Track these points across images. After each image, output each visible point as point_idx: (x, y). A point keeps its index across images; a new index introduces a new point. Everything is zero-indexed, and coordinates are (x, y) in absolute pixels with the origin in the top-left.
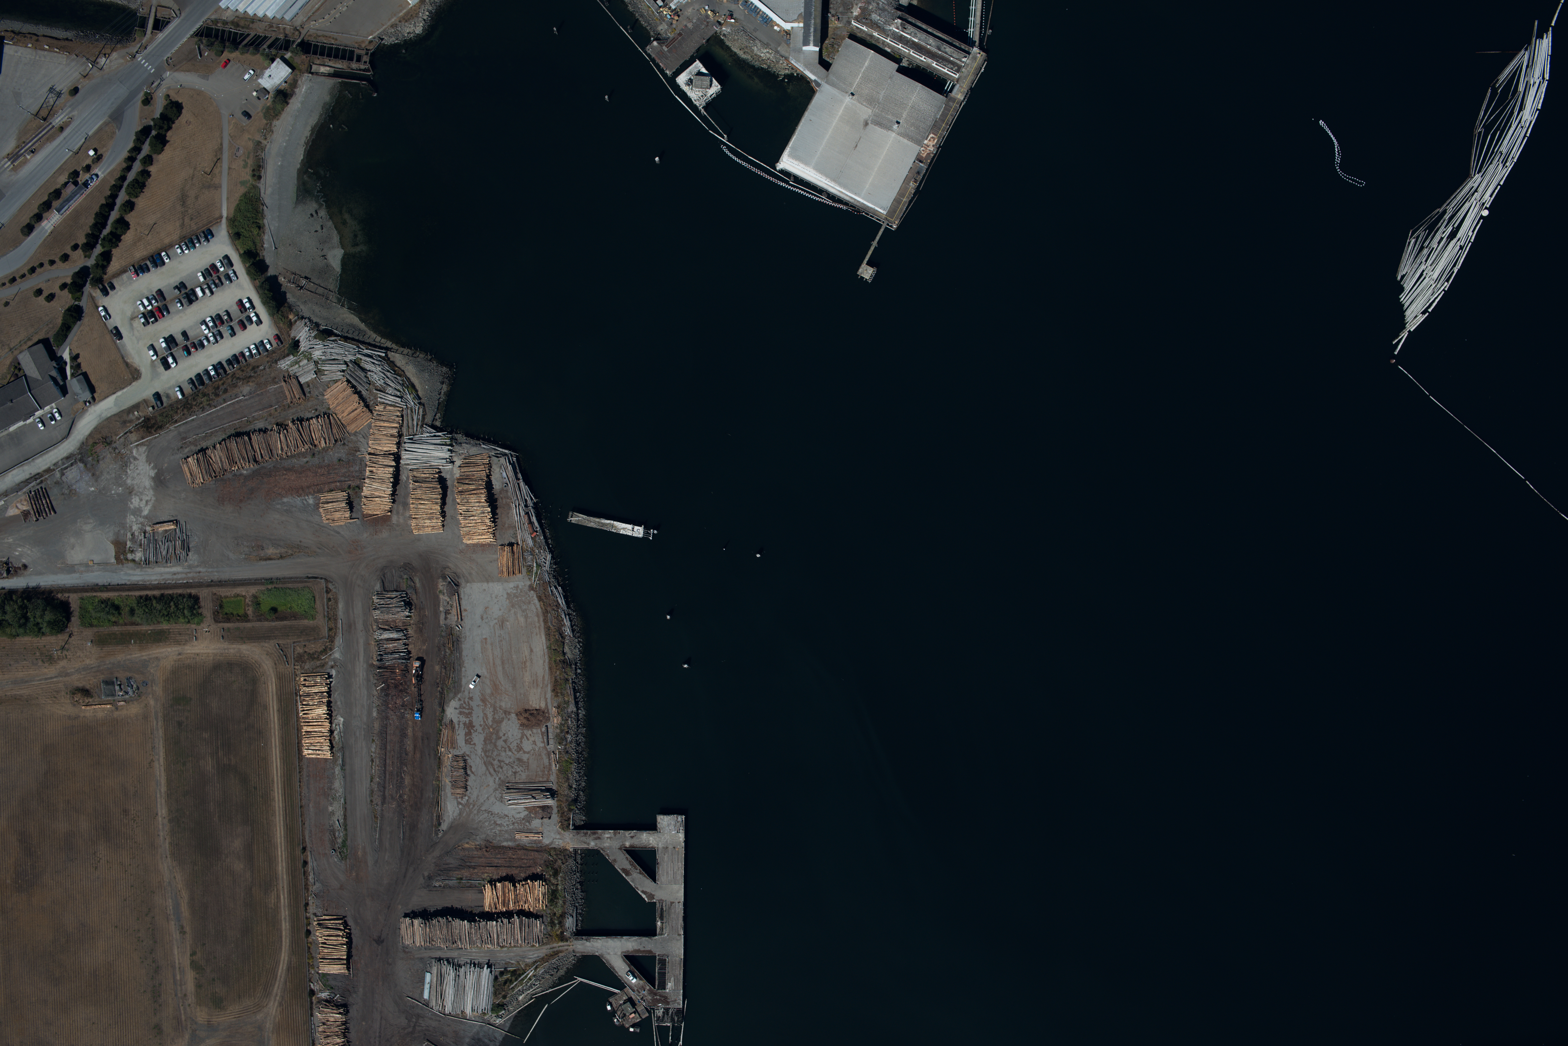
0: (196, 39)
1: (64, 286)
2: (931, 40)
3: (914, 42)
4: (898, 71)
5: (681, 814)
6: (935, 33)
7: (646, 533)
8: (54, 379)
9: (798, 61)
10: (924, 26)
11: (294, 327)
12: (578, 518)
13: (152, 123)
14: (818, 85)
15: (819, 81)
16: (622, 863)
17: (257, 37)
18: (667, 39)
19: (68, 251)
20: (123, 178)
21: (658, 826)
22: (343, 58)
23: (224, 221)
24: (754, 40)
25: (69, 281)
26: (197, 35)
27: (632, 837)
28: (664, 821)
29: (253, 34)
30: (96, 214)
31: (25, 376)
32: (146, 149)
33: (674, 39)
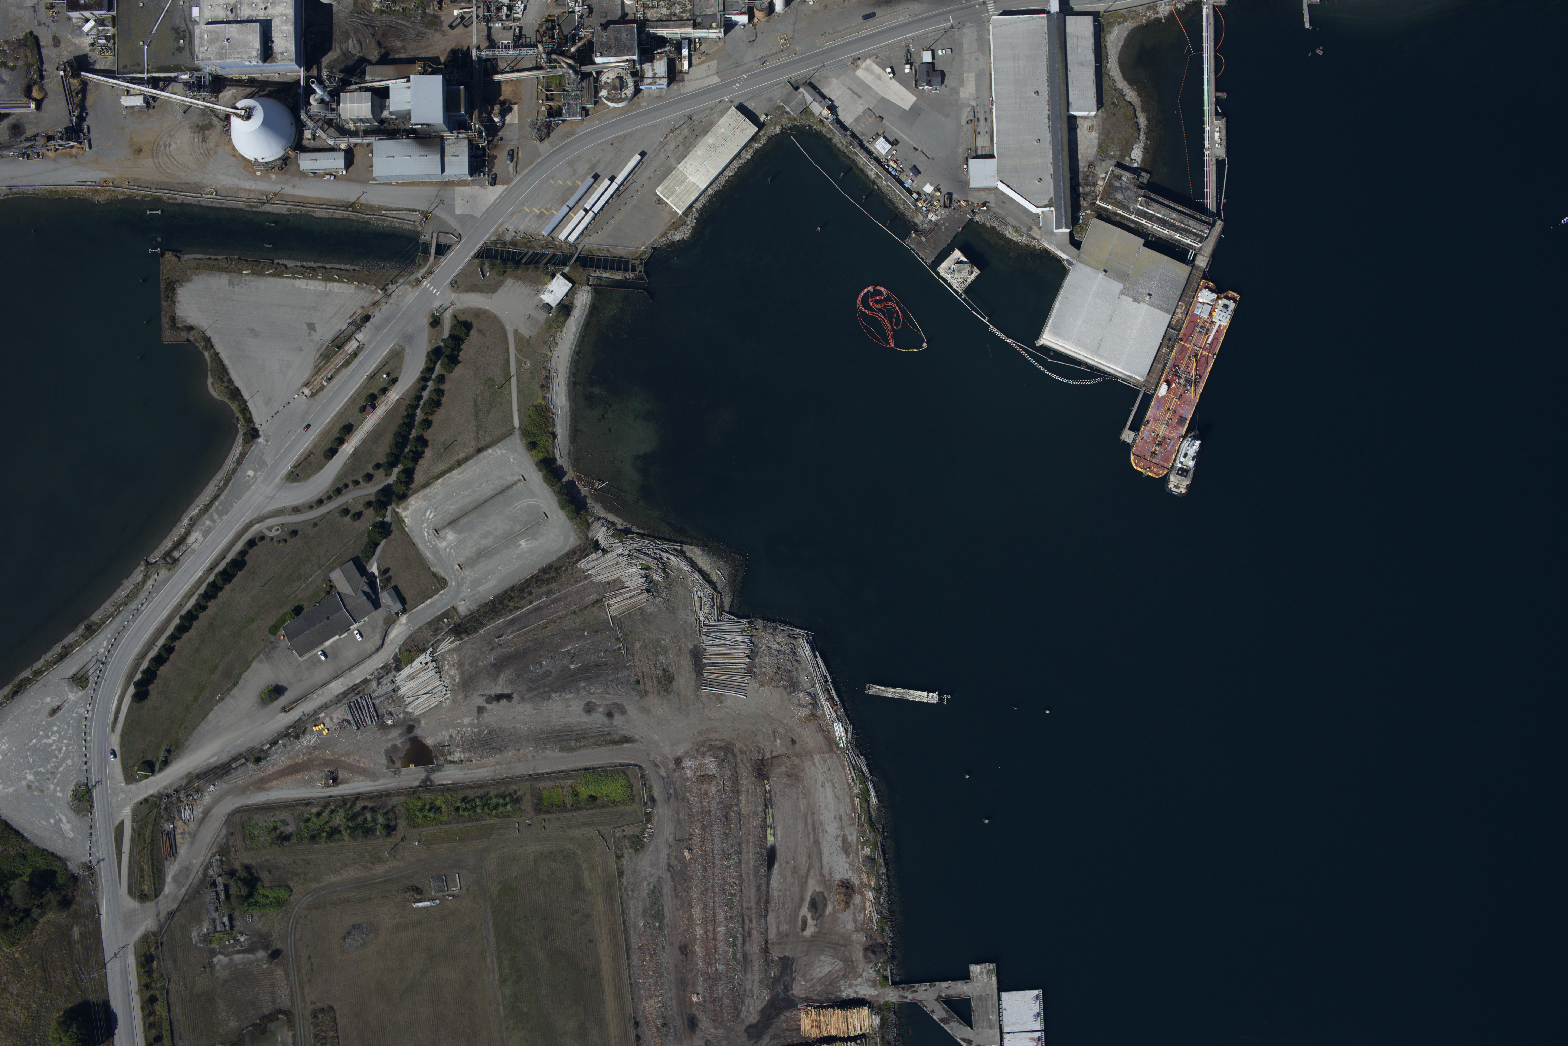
0: (478, 261)
1: (369, 504)
2: (1174, 215)
3: (1158, 218)
4: (1145, 245)
5: (990, 962)
6: (1176, 207)
7: (941, 699)
8: (365, 593)
9: (1050, 242)
10: (1166, 202)
11: (592, 528)
12: (875, 690)
13: (442, 344)
14: (1070, 263)
15: (1072, 260)
16: (938, 1013)
17: (535, 255)
18: (924, 230)
19: (371, 471)
20: (419, 398)
21: (971, 975)
22: (618, 269)
23: (517, 431)
24: (1006, 225)
25: (373, 499)
26: (477, 257)
27: (947, 988)
28: (975, 969)
29: (530, 252)
30: (395, 434)
31: (339, 593)
32: (438, 369)
33: (931, 230)
